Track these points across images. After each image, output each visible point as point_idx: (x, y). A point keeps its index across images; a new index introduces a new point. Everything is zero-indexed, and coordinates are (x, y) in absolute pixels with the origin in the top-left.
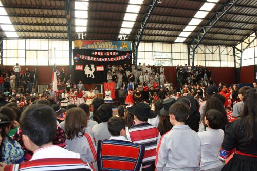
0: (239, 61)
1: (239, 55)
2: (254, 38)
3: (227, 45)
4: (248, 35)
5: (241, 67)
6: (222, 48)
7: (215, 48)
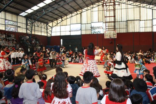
0: (50, 33)
1: (51, 29)
2: (60, 21)
3: (44, 23)
4: (57, 19)
5: (51, 36)
6: (42, 24)
7: (39, 23)
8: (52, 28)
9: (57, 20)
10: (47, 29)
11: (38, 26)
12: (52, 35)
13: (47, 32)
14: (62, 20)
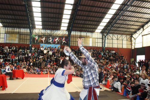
8: (135, 39)
9: (140, 30)
10: (131, 41)
11: (117, 39)
12: (136, 47)
13: (131, 44)
14: (143, 30)
